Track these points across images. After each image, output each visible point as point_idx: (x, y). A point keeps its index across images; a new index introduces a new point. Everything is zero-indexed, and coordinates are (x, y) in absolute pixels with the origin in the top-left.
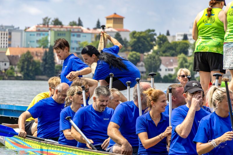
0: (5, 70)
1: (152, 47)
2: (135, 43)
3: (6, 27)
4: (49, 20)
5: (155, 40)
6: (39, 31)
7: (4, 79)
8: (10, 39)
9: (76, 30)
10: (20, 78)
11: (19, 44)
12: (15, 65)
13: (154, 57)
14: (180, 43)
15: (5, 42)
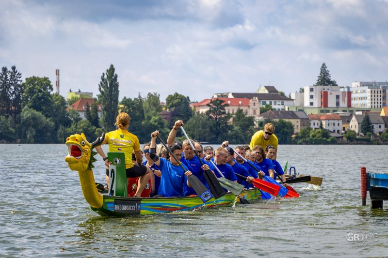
0: (380, 133)
3: (380, 83)
7: (378, 144)
8: (384, 98)
15: (379, 101)
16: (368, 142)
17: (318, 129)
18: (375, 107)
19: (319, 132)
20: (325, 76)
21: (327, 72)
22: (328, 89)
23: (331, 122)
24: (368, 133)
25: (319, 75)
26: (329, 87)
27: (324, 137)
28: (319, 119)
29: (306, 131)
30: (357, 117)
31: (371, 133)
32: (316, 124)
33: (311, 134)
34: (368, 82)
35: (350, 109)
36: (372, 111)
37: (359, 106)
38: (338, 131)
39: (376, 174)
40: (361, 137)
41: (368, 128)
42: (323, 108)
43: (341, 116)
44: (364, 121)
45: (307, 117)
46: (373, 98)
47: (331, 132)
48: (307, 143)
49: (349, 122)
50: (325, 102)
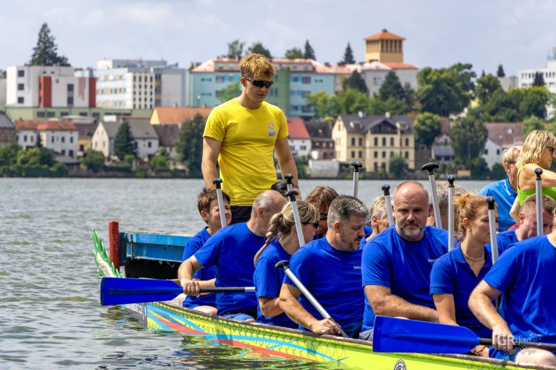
0: (150, 156)
1: (466, 101)
2: (430, 94)
3: (150, 63)
4: (241, 47)
5: (472, 86)
6: (221, 70)
7: (146, 177)
8: (158, 90)
9: (301, 68)
10: (183, 175)
11: (178, 100)
12: (171, 146)
13: (472, 125)
14: (527, 92)
16: (127, 173)
17: (32, 147)
18: (140, 107)
19: (34, 154)
20: (46, 48)
21: (51, 40)
22: (53, 73)
23: (58, 134)
24: (127, 157)
25: (36, 46)
26: (55, 68)
27: (44, 164)
28: (35, 130)
29: (9, 152)
30: (107, 125)
31: (131, 156)
32: (29, 139)
33: (20, 158)
34: (128, 61)
35: (94, 110)
36: (135, 115)
37: (110, 106)
38: (71, 153)
39: (137, 235)
40: (114, 165)
41: (127, 146)
42: (42, 109)
43: (76, 125)
44: (120, 133)
45: (12, 126)
46: (137, 90)
47: (57, 154)
48: (11, 174)
49: (91, 135)
50: (46, 97)
